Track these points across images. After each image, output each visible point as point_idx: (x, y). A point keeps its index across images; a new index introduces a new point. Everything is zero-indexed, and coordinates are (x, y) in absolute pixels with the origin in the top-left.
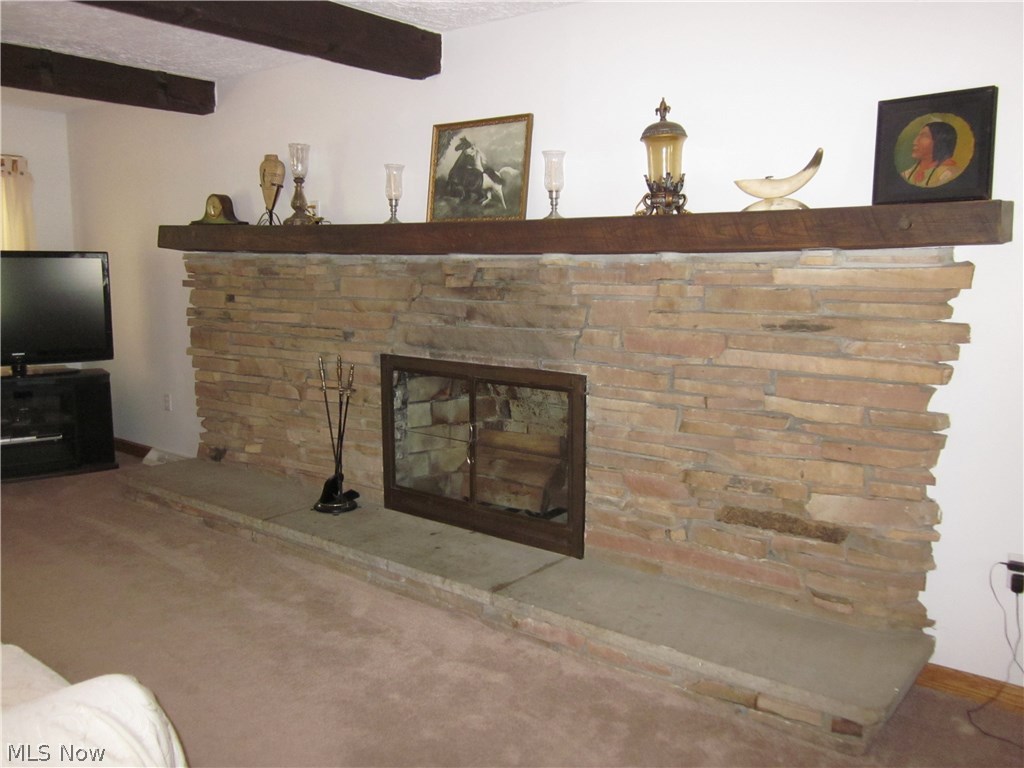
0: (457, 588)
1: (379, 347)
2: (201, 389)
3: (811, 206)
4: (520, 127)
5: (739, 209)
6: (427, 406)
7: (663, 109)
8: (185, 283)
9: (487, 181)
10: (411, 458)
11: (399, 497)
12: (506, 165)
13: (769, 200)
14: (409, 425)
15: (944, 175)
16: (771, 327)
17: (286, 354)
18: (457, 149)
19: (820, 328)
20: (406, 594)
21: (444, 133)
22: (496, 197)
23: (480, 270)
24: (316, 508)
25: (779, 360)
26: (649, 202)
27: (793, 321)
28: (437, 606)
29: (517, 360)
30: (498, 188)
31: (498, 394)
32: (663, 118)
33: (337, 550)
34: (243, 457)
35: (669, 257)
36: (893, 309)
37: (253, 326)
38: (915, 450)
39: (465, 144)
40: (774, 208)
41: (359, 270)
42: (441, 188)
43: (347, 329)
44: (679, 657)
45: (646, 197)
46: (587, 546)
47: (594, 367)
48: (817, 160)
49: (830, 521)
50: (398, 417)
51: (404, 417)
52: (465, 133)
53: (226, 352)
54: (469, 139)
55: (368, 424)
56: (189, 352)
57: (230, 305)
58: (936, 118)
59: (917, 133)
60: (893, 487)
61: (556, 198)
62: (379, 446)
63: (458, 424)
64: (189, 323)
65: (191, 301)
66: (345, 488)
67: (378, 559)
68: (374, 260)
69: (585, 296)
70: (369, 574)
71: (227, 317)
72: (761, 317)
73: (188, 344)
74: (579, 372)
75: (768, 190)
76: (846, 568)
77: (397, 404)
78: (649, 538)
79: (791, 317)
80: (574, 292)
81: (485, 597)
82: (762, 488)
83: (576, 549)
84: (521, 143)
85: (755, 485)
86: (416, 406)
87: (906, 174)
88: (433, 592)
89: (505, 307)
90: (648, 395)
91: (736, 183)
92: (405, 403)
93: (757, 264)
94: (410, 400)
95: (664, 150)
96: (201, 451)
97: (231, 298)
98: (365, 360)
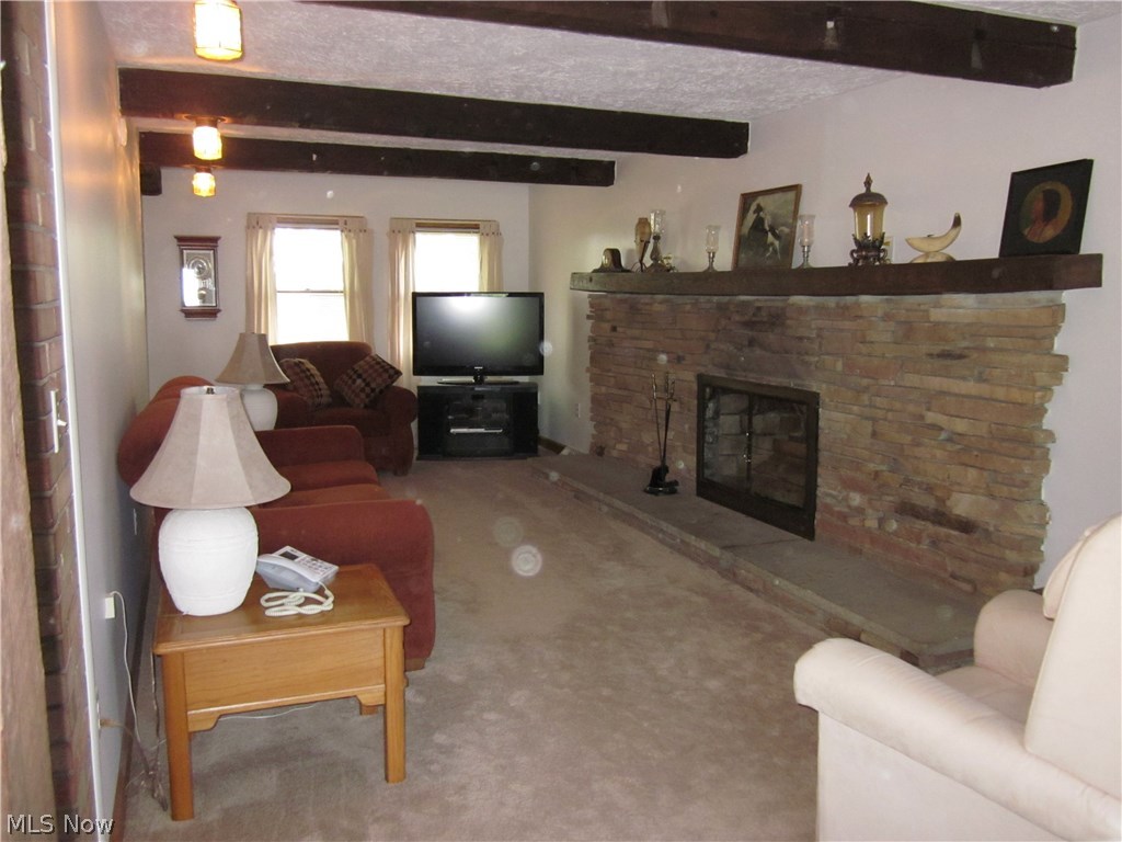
0: (703, 545)
1: (698, 368)
2: (595, 400)
3: (958, 258)
4: (791, 195)
5: (908, 262)
6: (737, 417)
7: (868, 183)
8: (589, 317)
9: (770, 237)
10: (721, 459)
11: (707, 488)
12: (783, 225)
13: (927, 254)
14: (721, 432)
15: (1049, 232)
16: (931, 355)
17: (644, 373)
18: (754, 212)
19: (961, 357)
20: (679, 551)
21: (747, 199)
22: (775, 251)
23: (759, 309)
24: (646, 491)
25: (936, 383)
26: (855, 255)
27: (943, 350)
28: (693, 559)
29: (779, 380)
30: (777, 243)
31: (802, 412)
32: (868, 189)
33: (642, 516)
34: (615, 453)
35: (865, 299)
36: (1007, 342)
37: (627, 351)
38: (1018, 458)
39: (759, 209)
40: (929, 260)
41: (688, 307)
42: (741, 243)
43: (681, 354)
44: (818, 600)
45: (852, 252)
46: (818, 531)
47: (824, 386)
48: (957, 222)
49: (963, 515)
50: (709, 424)
51: (716, 425)
52: (761, 200)
53: (609, 371)
54: (762, 205)
55: (690, 428)
56: (588, 370)
57: (614, 334)
58: (1048, 186)
59: (1035, 200)
60: (1005, 488)
61: (808, 251)
62: (694, 446)
63: (765, 435)
64: (590, 348)
65: (592, 332)
66: (668, 478)
67: (662, 522)
68: (697, 300)
69: (821, 329)
70: (660, 536)
71: (611, 344)
72: (925, 348)
73: (588, 364)
74: (814, 390)
75: (927, 246)
76: (973, 555)
77: (709, 413)
78: (846, 522)
79: (942, 347)
80: (813, 326)
81: (717, 552)
82: (924, 486)
83: (809, 533)
84: (792, 208)
85: (920, 484)
86: (729, 417)
87: (1026, 232)
88: (693, 549)
89: (771, 338)
90: (855, 408)
91: (907, 240)
92: (717, 413)
93: (919, 305)
94: (722, 412)
95: (869, 216)
96: (591, 449)
97: (614, 329)
98: (687, 378)
